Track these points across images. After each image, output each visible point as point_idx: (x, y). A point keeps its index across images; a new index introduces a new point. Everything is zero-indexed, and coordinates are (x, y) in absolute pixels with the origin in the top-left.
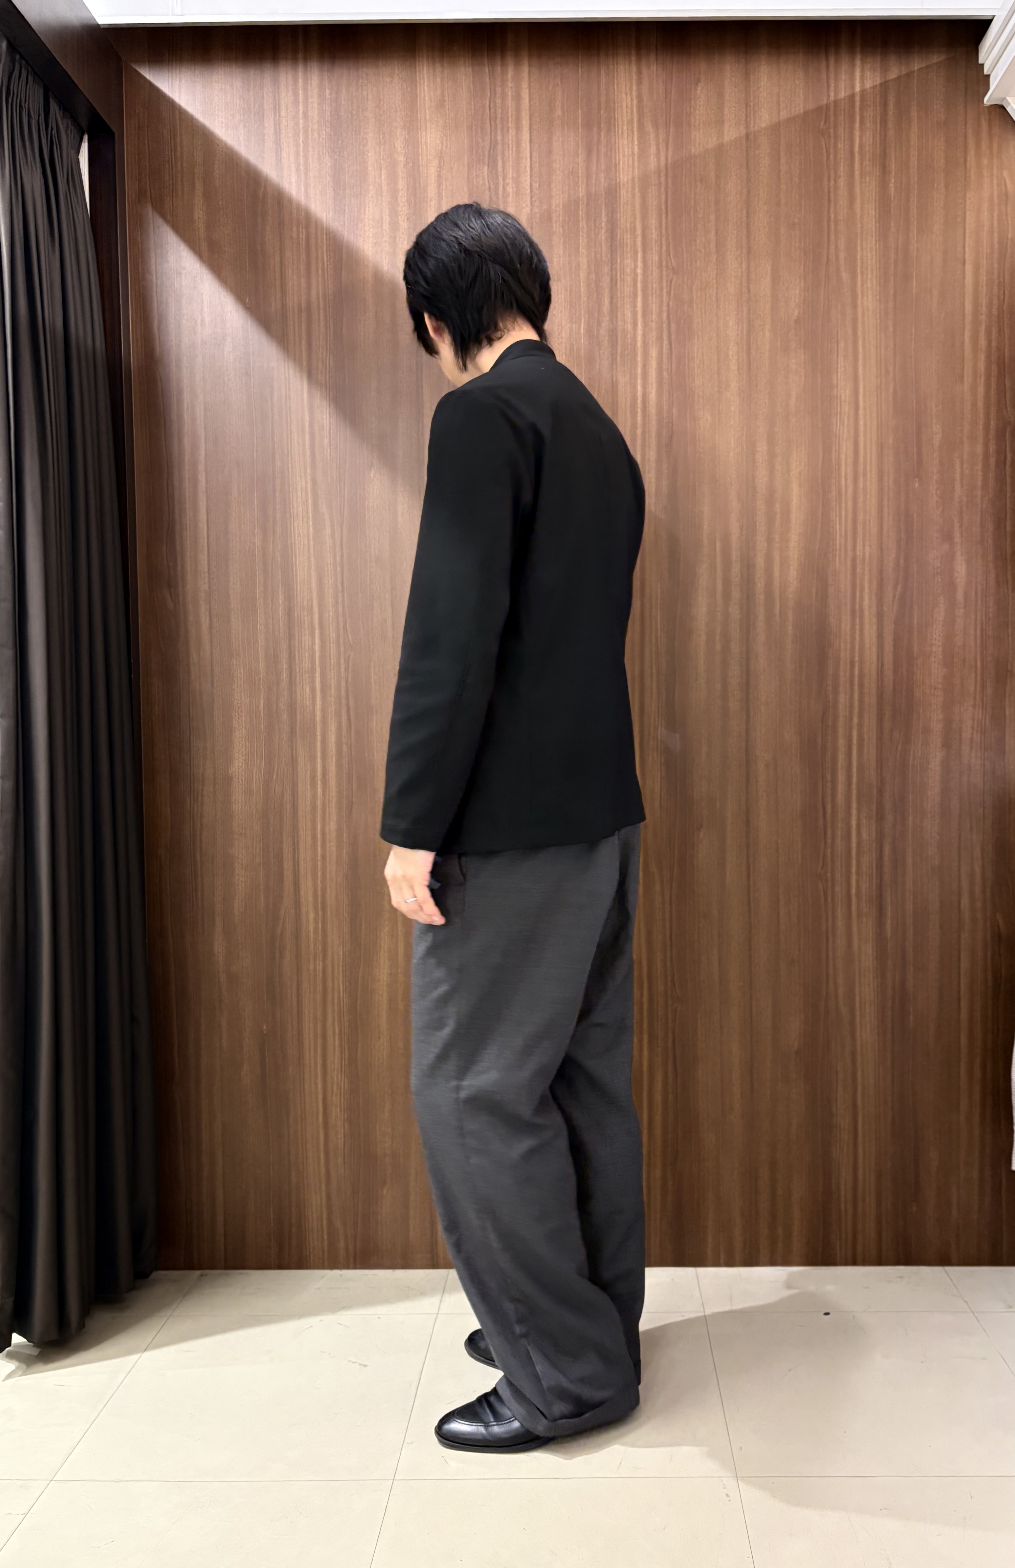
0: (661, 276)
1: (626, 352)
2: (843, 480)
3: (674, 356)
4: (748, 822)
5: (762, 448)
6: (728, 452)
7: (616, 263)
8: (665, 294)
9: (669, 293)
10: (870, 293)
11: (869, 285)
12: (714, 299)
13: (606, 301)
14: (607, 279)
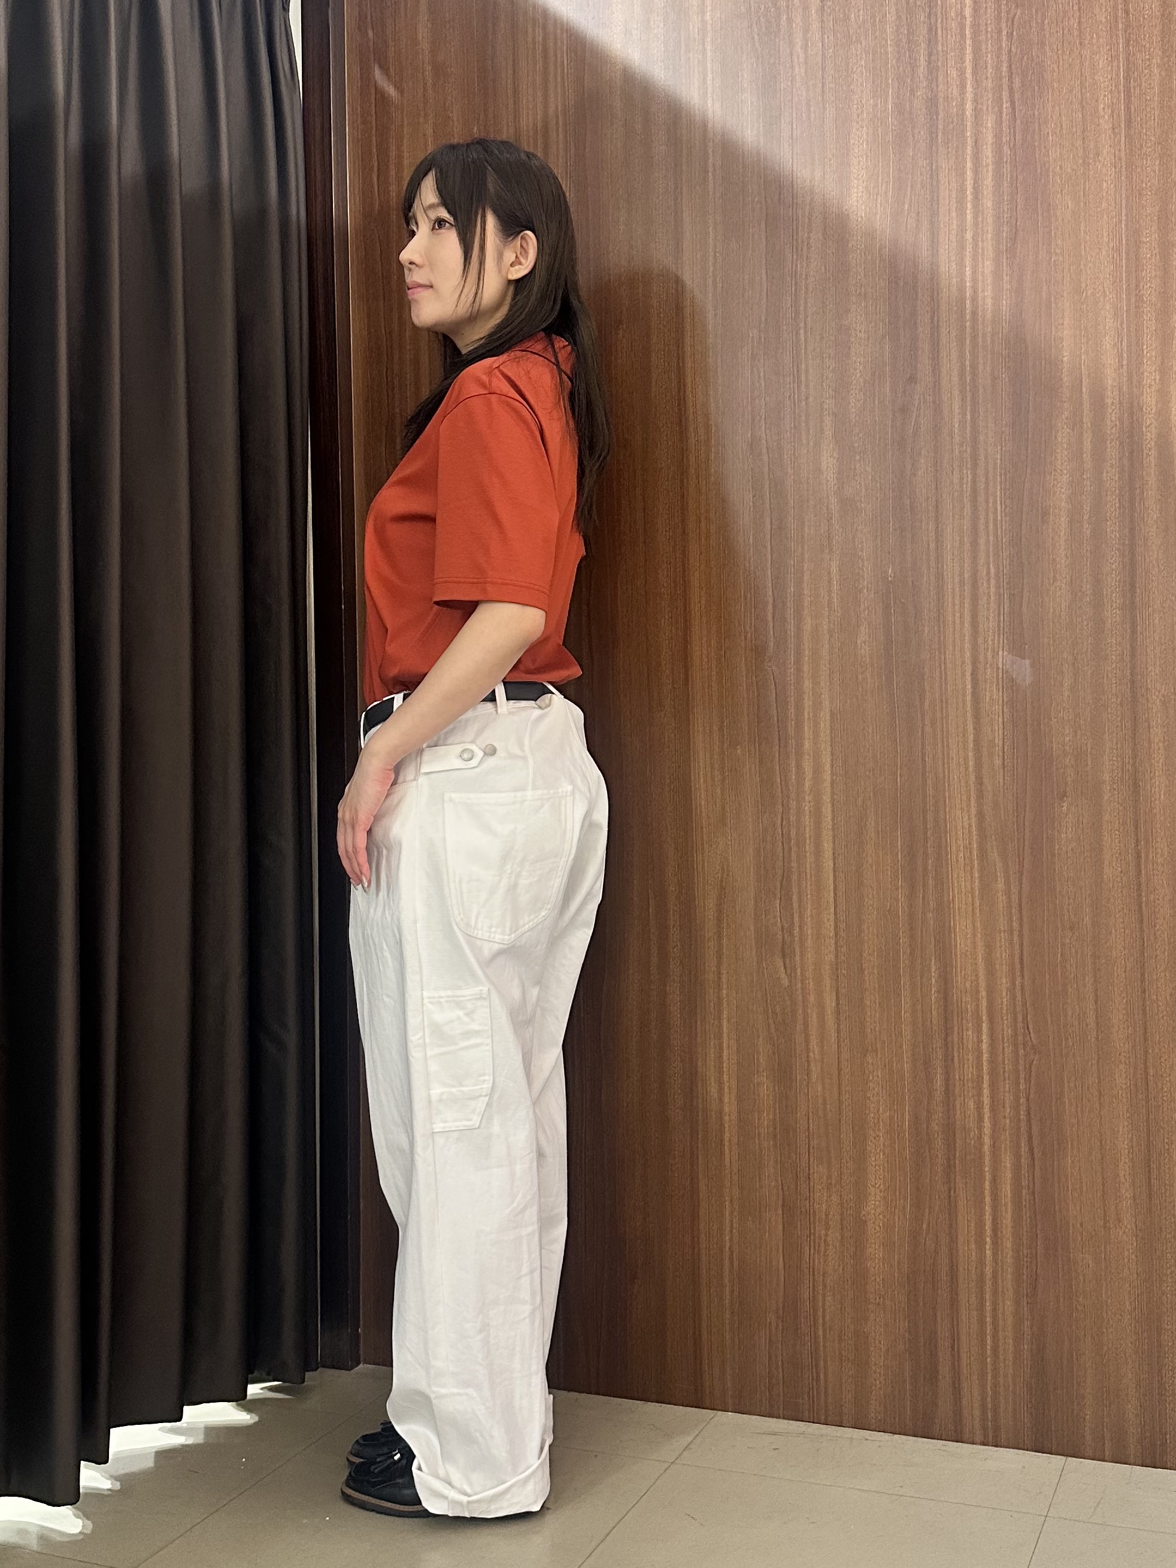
0: (999, 13)
1: (951, 126)
4: (1136, 785)
5: (1150, 237)
6: (1100, 249)
9: (1010, 35)
12: (1076, 33)
13: (922, 61)
14: (923, 31)
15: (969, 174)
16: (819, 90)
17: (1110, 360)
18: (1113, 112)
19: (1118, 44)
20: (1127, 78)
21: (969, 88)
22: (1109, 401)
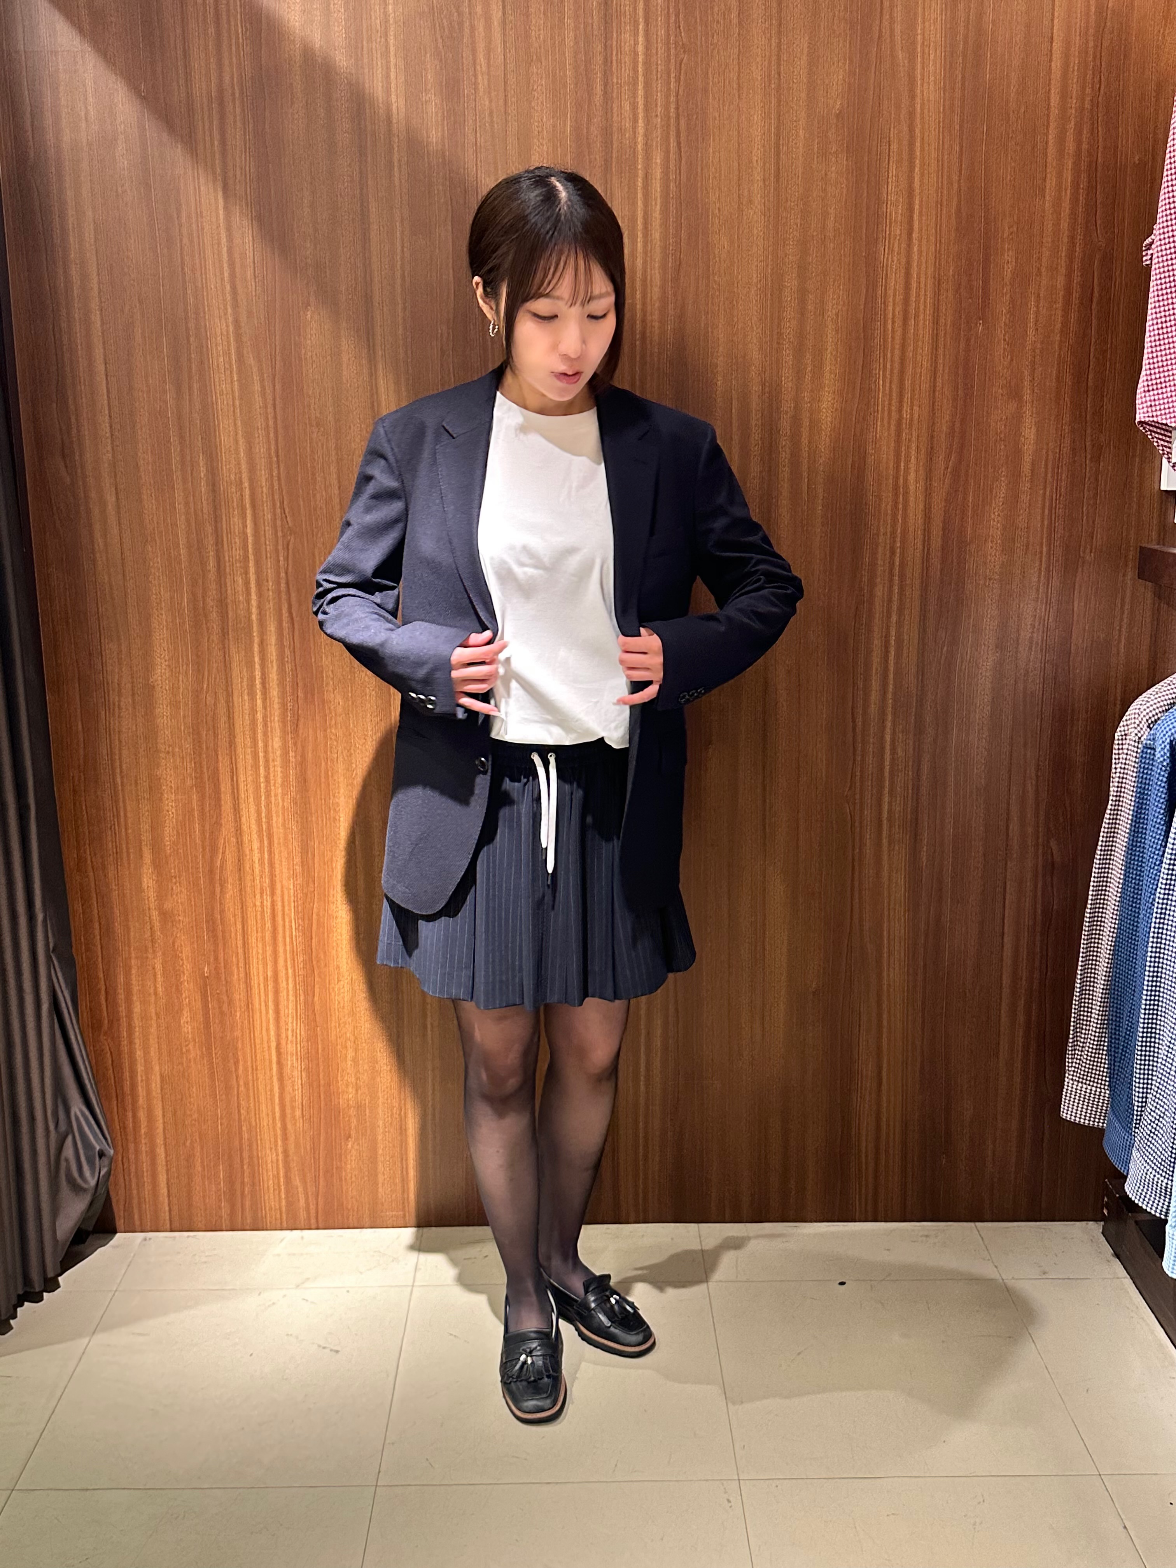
0: (669, 55)
1: (624, 157)
2: (890, 322)
3: (683, 162)
4: (765, 734)
5: (791, 282)
7: (612, 37)
8: (673, 80)
9: (678, 80)
10: (932, 78)
11: (932, 68)
12: (735, 86)
13: (599, 89)
14: (599, 59)
15: (640, 203)
16: (501, 102)
17: (755, 388)
18: (764, 164)
19: (771, 103)
20: (778, 135)
21: (641, 123)
22: (753, 423)
